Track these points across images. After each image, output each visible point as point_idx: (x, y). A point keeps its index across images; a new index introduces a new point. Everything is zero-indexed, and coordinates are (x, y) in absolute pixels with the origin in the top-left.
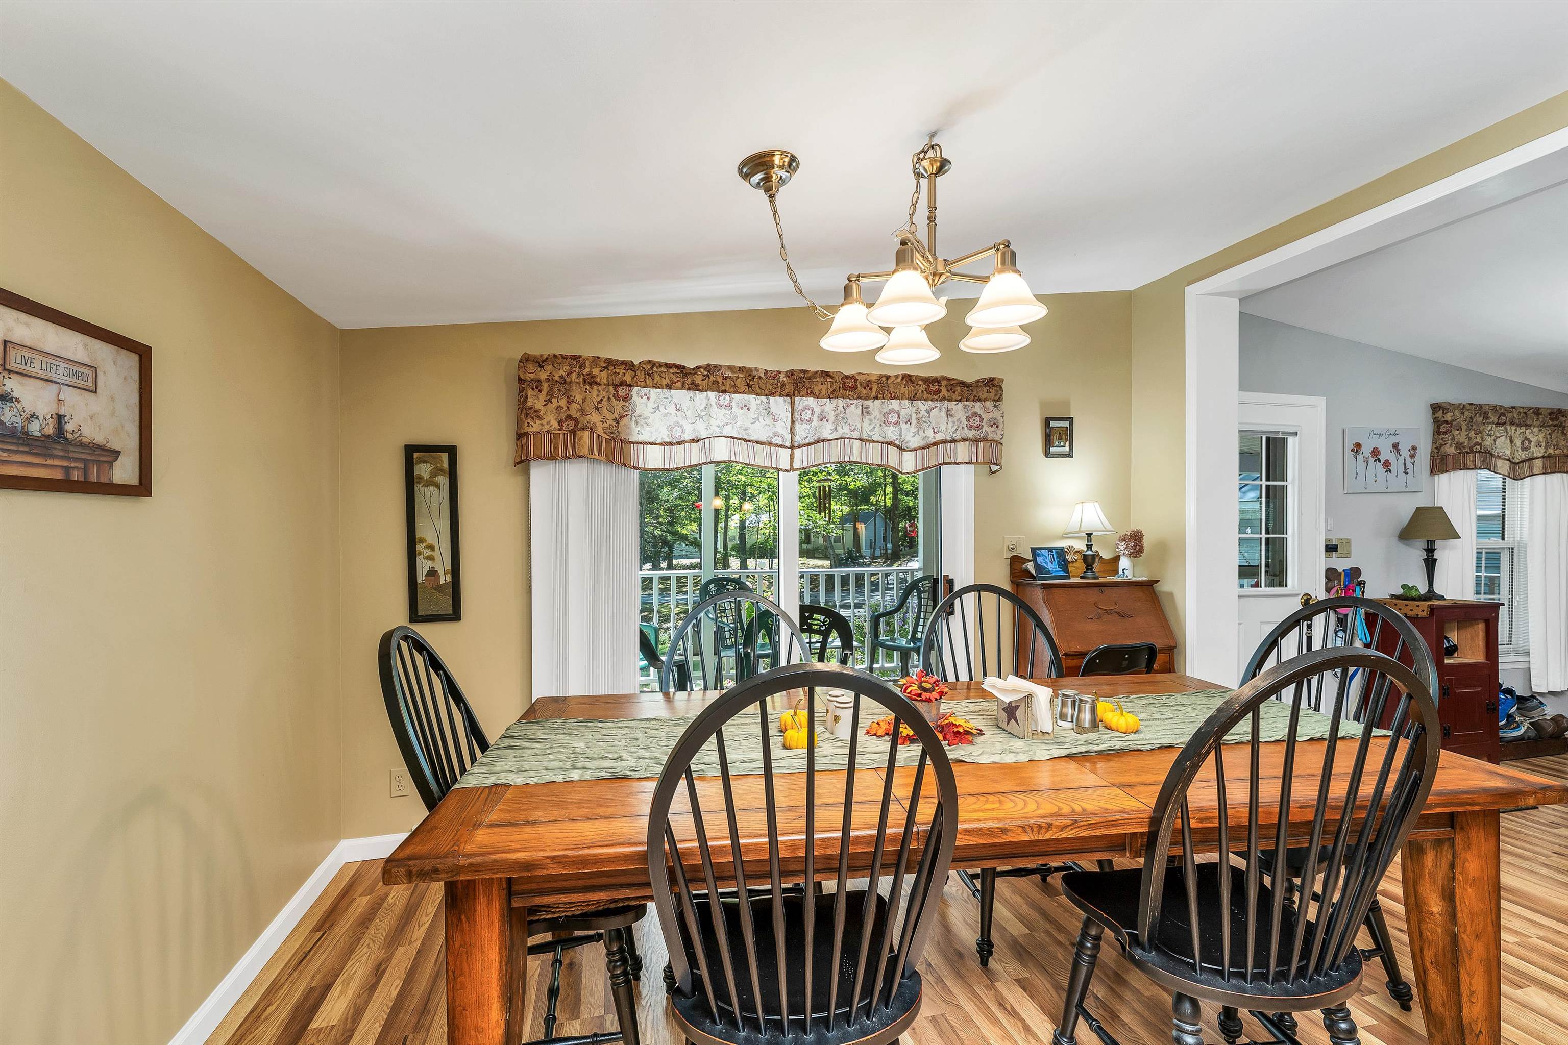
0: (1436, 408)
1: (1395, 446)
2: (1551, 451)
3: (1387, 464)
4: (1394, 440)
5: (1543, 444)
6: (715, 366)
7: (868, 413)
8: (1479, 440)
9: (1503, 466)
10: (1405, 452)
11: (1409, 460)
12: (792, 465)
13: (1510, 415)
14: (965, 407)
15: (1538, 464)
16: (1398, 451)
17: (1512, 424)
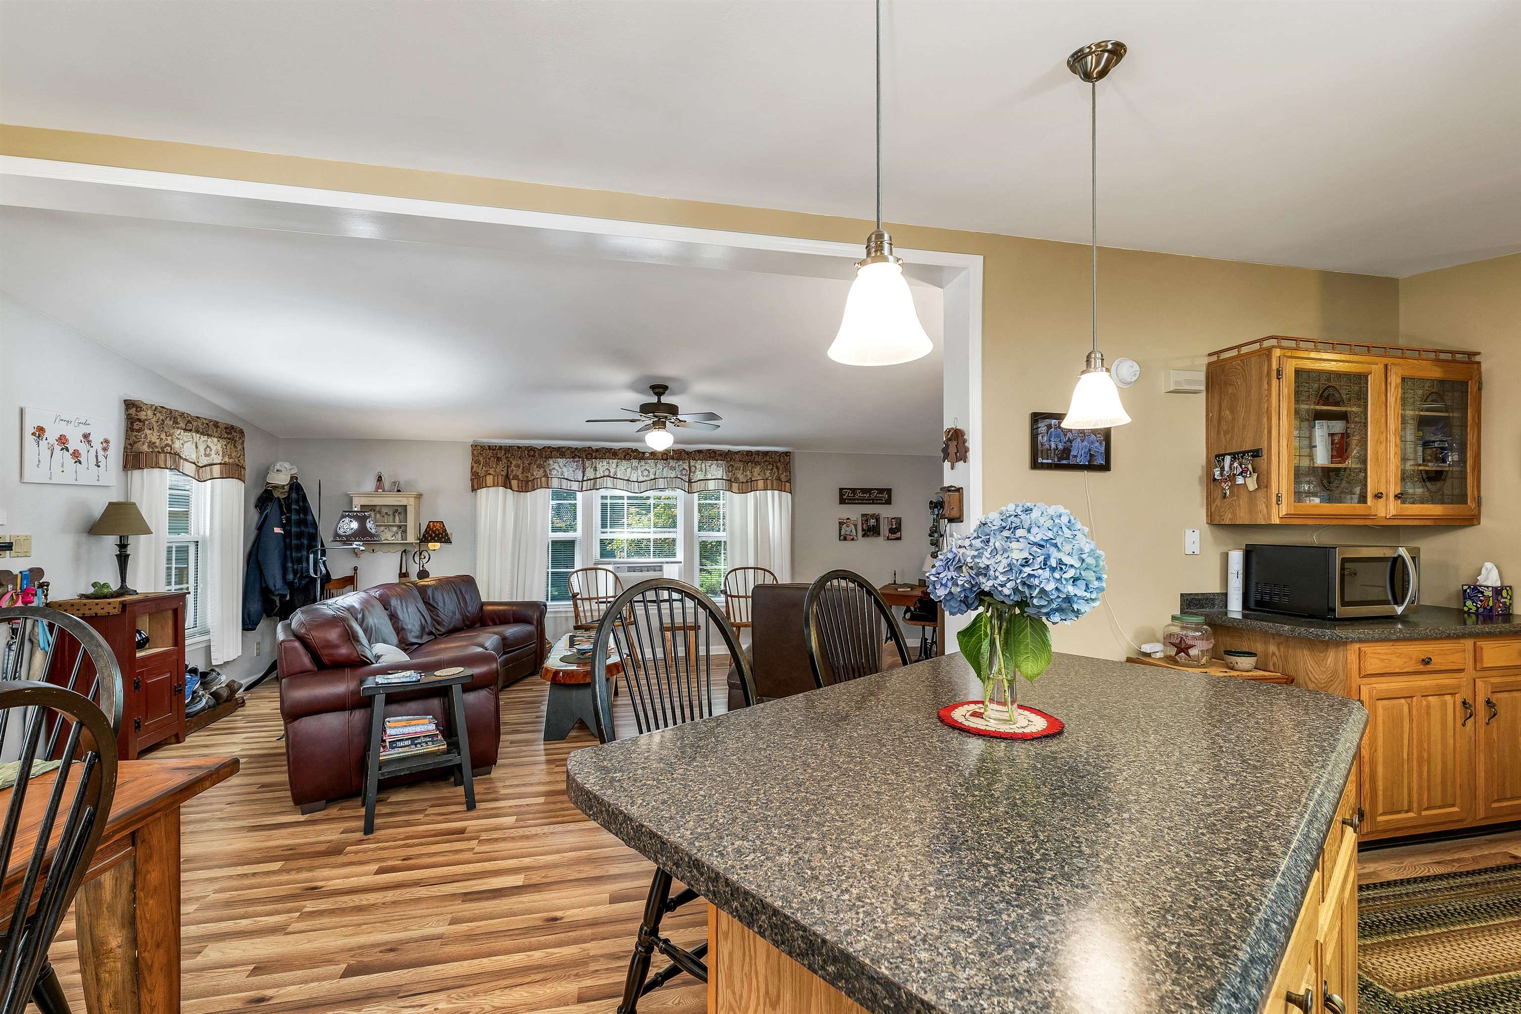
0: (129, 405)
1: (86, 436)
2: (226, 459)
3: (76, 455)
4: (86, 430)
5: (221, 453)
8: (169, 442)
9: (189, 468)
10: (97, 444)
11: (101, 453)
13: (195, 424)
15: (216, 470)
16: (89, 442)
17: (197, 432)
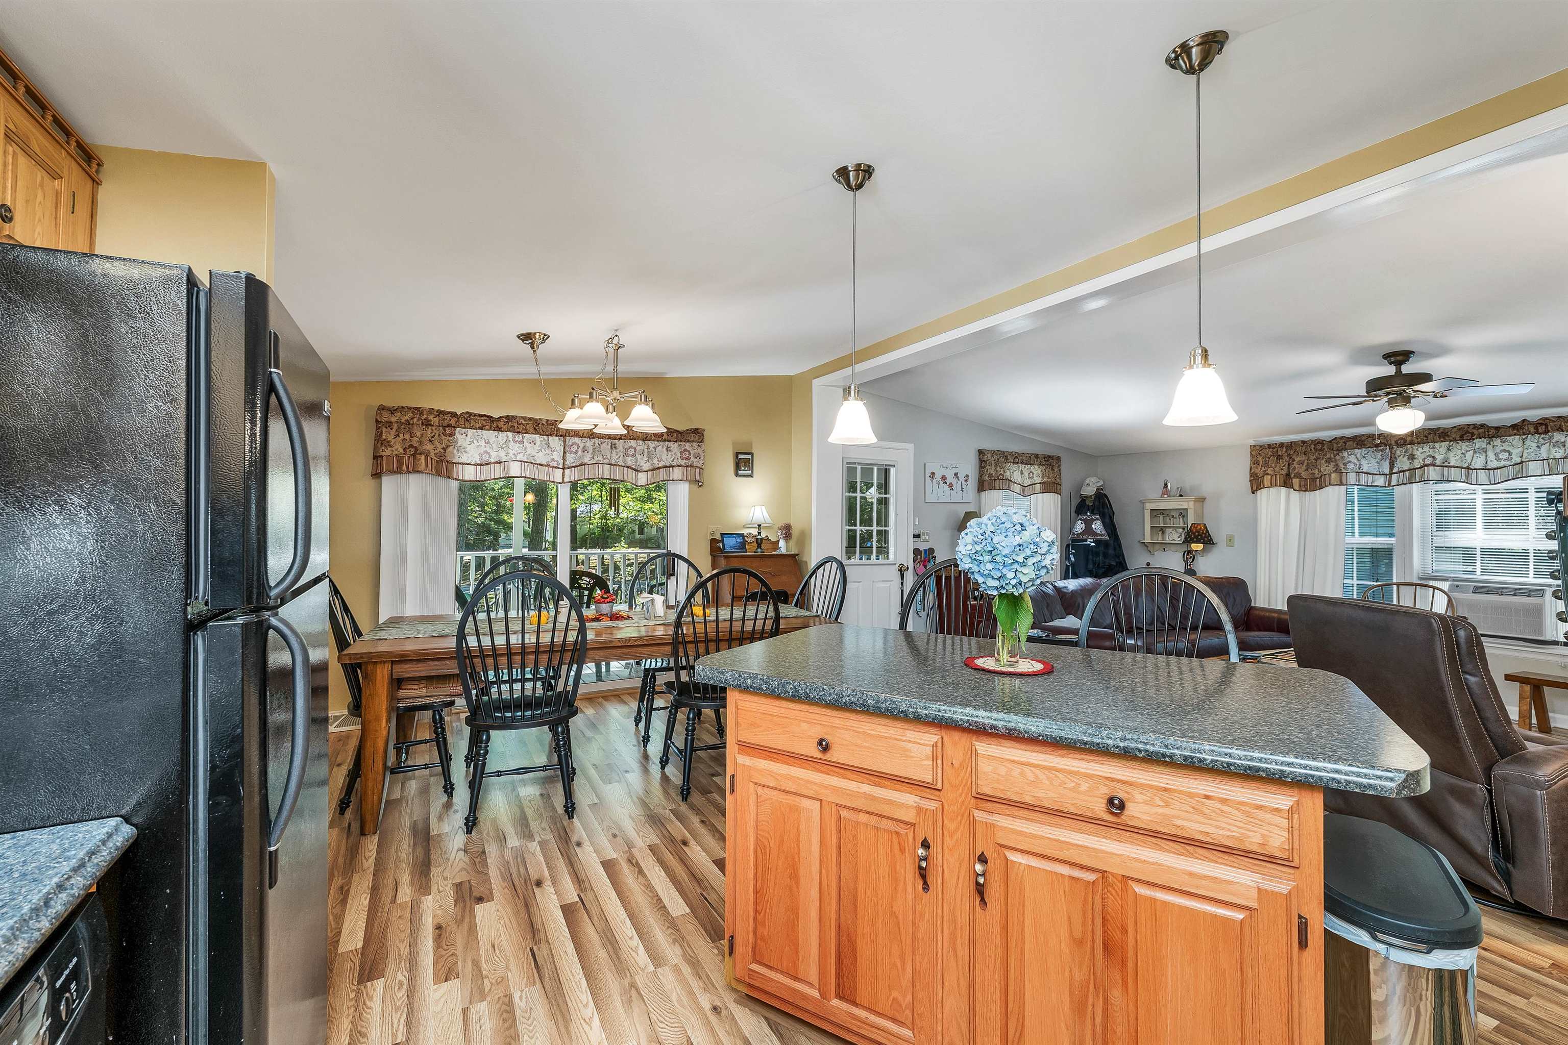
0: (981, 452)
1: (956, 474)
2: (1045, 479)
3: (951, 485)
4: (955, 471)
5: (1041, 476)
6: (513, 417)
7: (615, 448)
8: (1002, 472)
9: (1017, 488)
10: (962, 478)
11: (964, 483)
12: (563, 480)
13: (1020, 458)
14: (679, 445)
15: (1038, 487)
16: (957, 477)
17: (1022, 463)
